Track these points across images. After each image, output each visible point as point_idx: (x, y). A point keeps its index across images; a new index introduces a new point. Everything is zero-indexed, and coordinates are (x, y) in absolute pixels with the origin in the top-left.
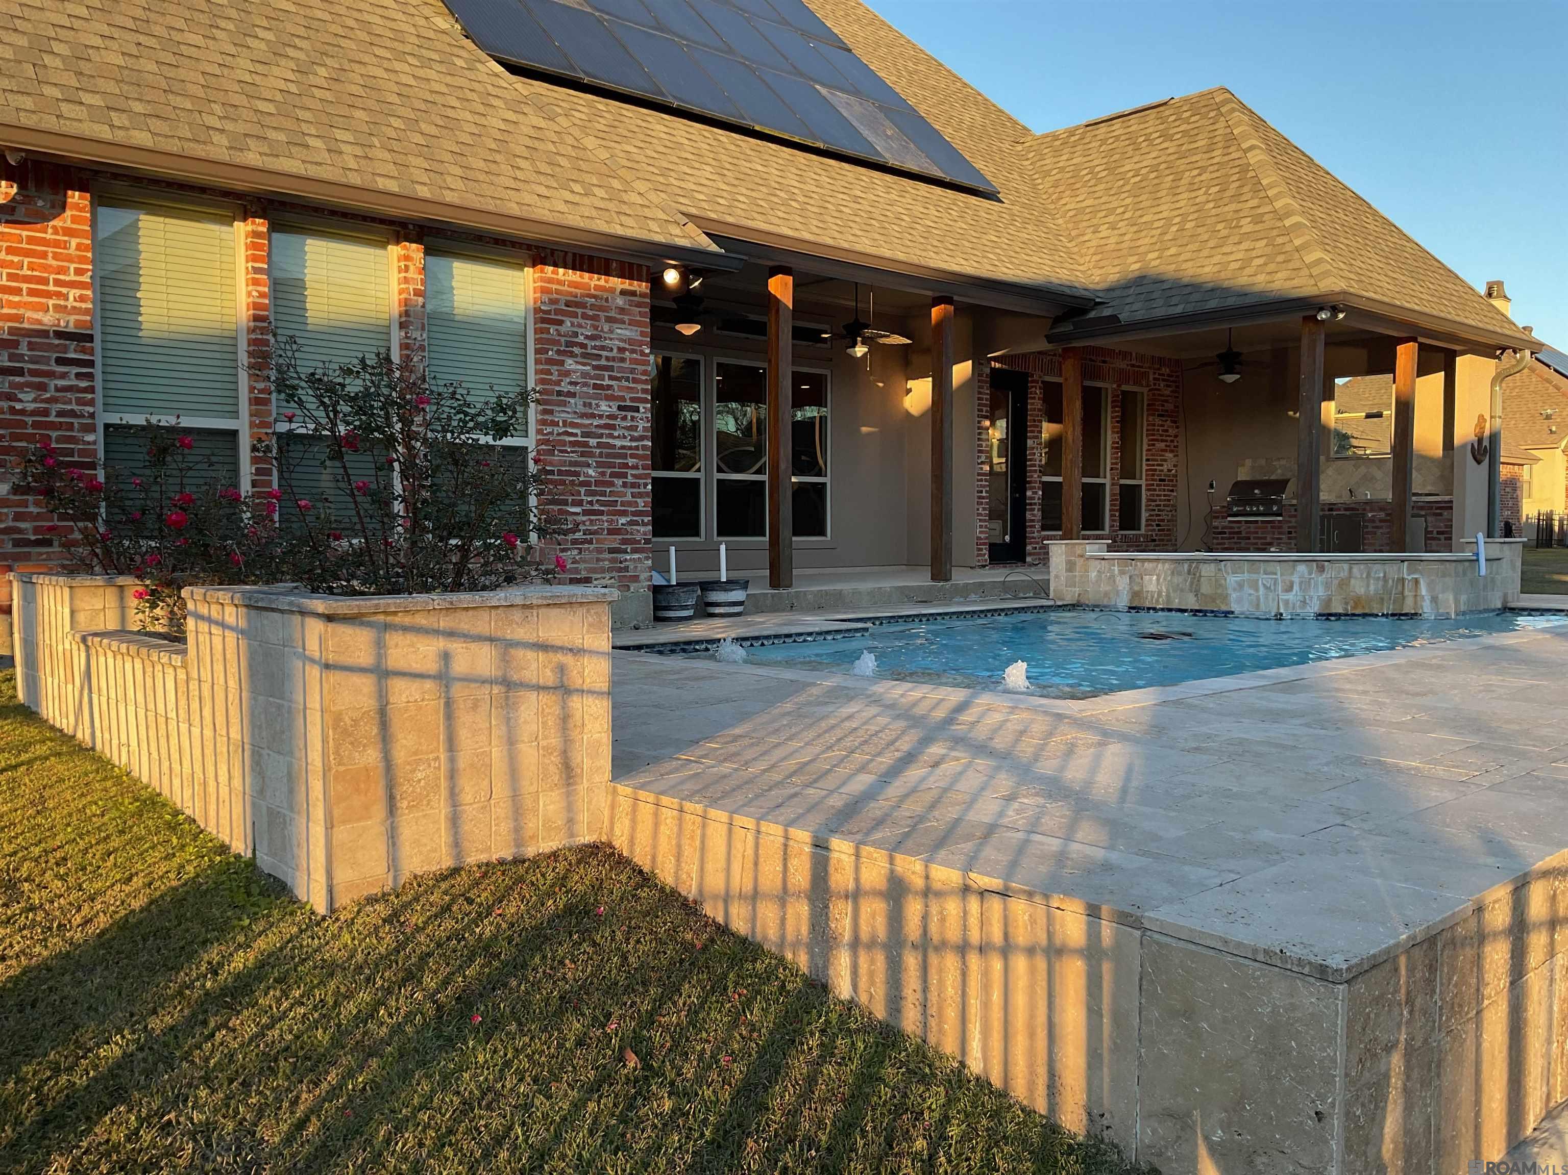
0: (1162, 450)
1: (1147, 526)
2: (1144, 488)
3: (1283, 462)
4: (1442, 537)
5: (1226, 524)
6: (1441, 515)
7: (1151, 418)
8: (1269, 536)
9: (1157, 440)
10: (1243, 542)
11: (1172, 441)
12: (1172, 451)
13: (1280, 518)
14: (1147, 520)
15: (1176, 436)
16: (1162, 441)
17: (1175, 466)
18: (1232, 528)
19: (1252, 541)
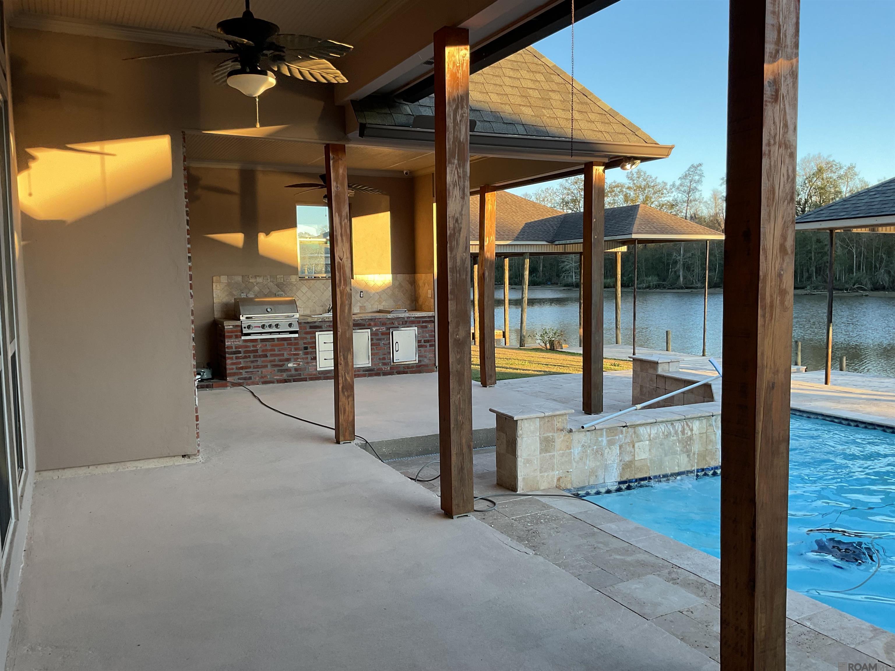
3: (259, 280)
4: (428, 344)
5: (241, 343)
6: (426, 327)
8: (286, 353)
10: (260, 360)
13: (297, 335)
18: (247, 347)
19: (269, 358)
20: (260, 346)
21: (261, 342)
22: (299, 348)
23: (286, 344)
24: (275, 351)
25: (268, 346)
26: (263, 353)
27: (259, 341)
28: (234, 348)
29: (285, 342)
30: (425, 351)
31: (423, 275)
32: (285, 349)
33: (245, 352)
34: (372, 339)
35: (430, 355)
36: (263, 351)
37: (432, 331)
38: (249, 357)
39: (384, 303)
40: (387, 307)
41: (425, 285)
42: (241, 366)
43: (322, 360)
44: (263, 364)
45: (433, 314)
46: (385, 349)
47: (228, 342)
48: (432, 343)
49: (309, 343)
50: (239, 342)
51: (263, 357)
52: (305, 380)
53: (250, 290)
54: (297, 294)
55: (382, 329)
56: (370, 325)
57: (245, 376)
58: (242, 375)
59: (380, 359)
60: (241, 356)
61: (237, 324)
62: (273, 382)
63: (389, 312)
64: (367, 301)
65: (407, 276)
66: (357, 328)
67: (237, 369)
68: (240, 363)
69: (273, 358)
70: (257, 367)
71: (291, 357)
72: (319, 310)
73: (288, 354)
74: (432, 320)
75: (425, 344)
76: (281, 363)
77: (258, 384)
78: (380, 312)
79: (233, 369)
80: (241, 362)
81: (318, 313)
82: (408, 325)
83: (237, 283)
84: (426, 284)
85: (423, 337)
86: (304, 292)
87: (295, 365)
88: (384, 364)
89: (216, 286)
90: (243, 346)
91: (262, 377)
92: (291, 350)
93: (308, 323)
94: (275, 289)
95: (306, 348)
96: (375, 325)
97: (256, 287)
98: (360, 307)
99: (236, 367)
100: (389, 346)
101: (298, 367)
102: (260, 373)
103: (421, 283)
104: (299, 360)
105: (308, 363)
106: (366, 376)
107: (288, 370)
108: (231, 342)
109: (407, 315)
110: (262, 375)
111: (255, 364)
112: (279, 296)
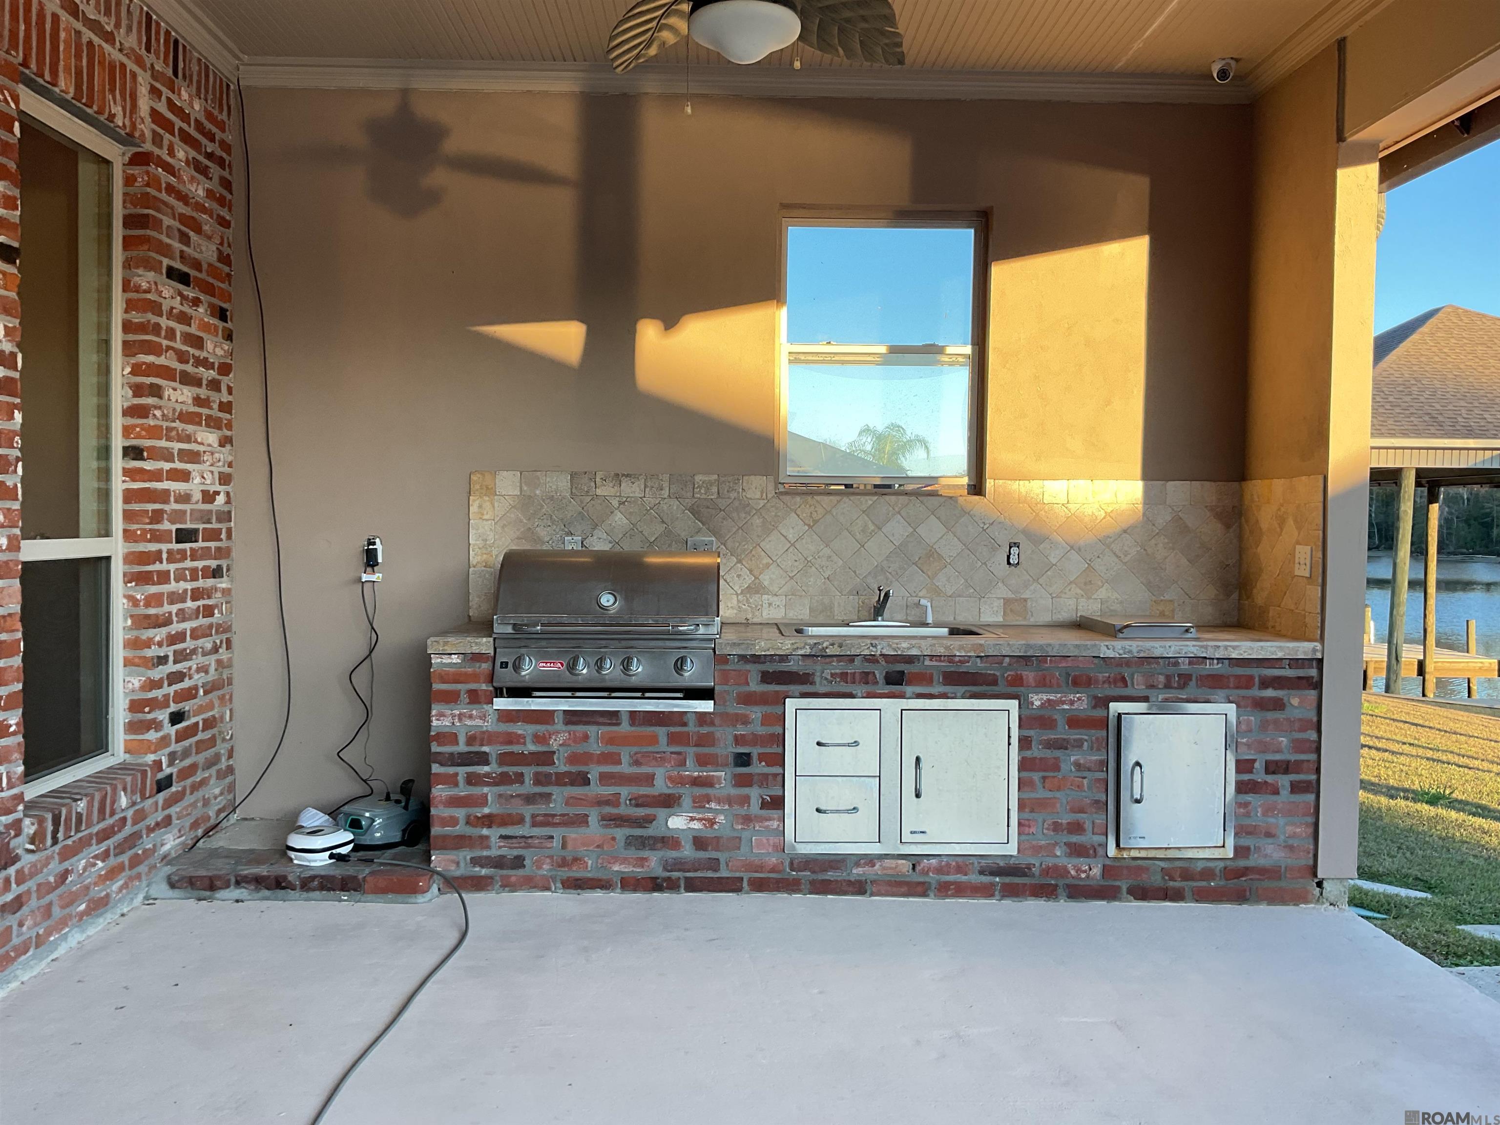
0: (186, 417)
1: (133, 727)
2: (118, 570)
3: (632, 489)
4: (1283, 781)
5: (489, 724)
6: (1278, 705)
7: (145, 278)
8: (660, 774)
9: (167, 373)
10: (559, 794)
11: (214, 385)
12: (213, 423)
13: (706, 706)
14: (135, 706)
15: (225, 369)
16: (188, 380)
17: (225, 479)
18: (511, 739)
19: (596, 789)
20: (562, 738)
21: (567, 723)
22: (716, 755)
23: (663, 740)
24: (619, 763)
25: (592, 740)
26: (574, 769)
27: (559, 719)
28: (462, 739)
29: (662, 732)
30: (1268, 811)
31: (1279, 485)
32: (660, 759)
33: (505, 759)
34: (1025, 743)
35: (1290, 829)
36: (573, 759)
37: (1304, 725)
38: (519, 778)
39: (1103, 593)
40: (1117, 607)
41: (1282, 522)
42: (486, 811)
43: (806, 811)
44: (572, 811)
45: (1314, 650)
46: (1080, 787)
47: (441, 715)
48: (1302, 777)
49: (756, 740)
50: (483, 717)
51: (572, 784)
52: (732, 886)
53: (595, 526)
54: (762, 545)
55: (1072, 703)
56: (1017, 681)
57: (499, 853)
58: (488, 847)
59: (1056, 827)
60: (487, 775)
61: (475, 649)
62: (604, 885)
63: (1113, 632)
64: (1036, 580)
65: (1207, 491)
66: (961, 689)
67: (468, 823)
68: (483, 801)
69: (608, 791)
70: (547, 821)
71: (682, 791)
72: (843, 605)
73: (670, 778)
74: (1308, 679)
75: (1270, 779)
76: (641, 812)
77: (548, 889)
78: (1082, 625)
79: (453, 821)
80: (485, 796)
81: (839, 618)
82: (1192, 689)
83: (552, 498)
84: (1290, 522)
85: (1264, 748)
86: (790, 537)
87: (696, 825)
88: (1078, 851)
89: (480, 507)
90: (498, 734)
91: (564, 863)
92: (683, 763)
93: (756, 659)
94: (684, 524)
95: (743, 760)
96: (1043, 684)
97: (618, 516)
98: (1007, 602)
99: (468, 817)
100: (1102, 775)
101: (709, 834)
102: (556, 843)
103: (1265, 517)
104: (713, 805)
105: (747, 819)
106: (991, 895)
107: (669, 841)
108: (453, 716)
109: (1191, 648)
110: (563, 853)
111: (541, 809)
112: (696, 549)
